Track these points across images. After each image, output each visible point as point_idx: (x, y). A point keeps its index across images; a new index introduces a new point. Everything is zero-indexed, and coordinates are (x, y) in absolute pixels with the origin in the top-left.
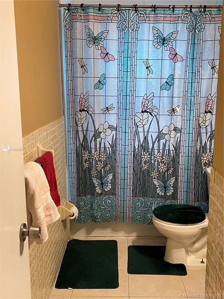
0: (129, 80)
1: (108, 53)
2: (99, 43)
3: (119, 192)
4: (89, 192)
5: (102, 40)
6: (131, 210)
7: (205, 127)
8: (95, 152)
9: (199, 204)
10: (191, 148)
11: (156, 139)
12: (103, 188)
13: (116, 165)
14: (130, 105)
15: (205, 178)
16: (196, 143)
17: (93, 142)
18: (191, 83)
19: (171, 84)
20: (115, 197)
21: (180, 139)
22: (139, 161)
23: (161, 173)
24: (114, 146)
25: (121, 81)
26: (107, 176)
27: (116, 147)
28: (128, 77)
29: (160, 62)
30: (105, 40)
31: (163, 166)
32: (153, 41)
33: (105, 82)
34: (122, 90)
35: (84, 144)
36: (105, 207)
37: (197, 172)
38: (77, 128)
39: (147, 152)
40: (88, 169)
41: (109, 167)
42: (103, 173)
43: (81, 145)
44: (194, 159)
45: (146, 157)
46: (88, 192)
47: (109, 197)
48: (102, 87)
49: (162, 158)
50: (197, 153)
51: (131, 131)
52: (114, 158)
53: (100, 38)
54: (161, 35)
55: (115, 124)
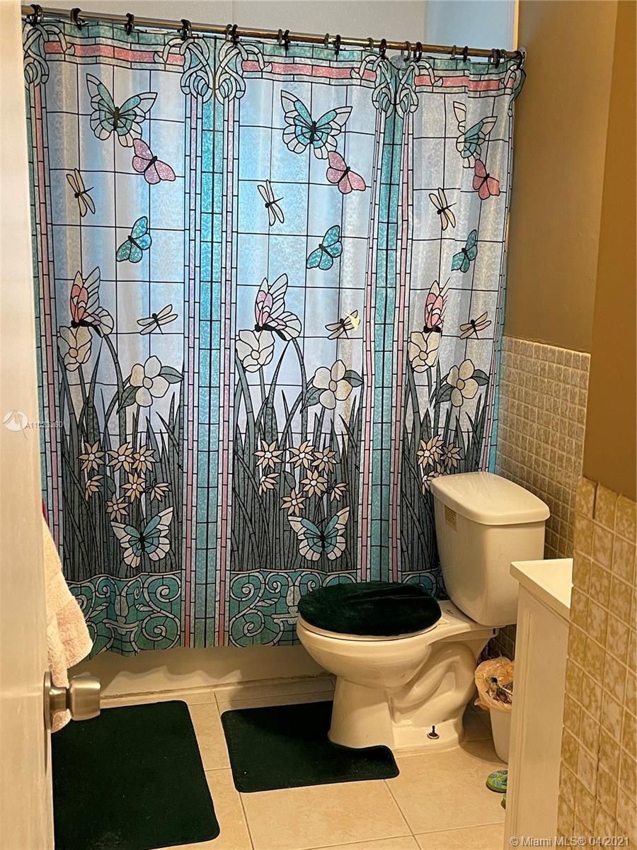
0: (217, 238)
1: (156, 157)
2: (129, 128)
3: (194, 559)
4: (100, 567)
5: (138, 119)
6: (227, 608)
7: (426, 370)
8: (121, 446)
9: (415, 579)
10: (388, 426)
11: (296, 405)
12: (143, 550)
13: (181, 481)
14: (223, 309)
15: (427, 505)
16: (403, 413)
17: (114, 417)
18: (385, 252)
19: (335, 252)
20: (179, 575)
21: (361, 402)
22: (249, 468)
23: (309, 498)
24: (177, 427)
25: (195, 240)
26: (157, 515)
27: (181, 431)
28: (214, 228)
29: (304, 191)
30: (145, 119)
31: (316, 480)
32: (284, 129)
33: (149, 243)
34: (197, 264)
35: (85, 425)
36: (150, 606)
37: (409, 491)
38: (65, 378)
39: (273, 442)
40: (97, 497)
41: (162, 491)
42: (144, 509)
43: (78, 426)
44: (397, 455)
45: (268, 455)
46: (97, 567)
47: (163, 578)
48: (138, 256)
49: (313, 455)
50: (406, 441)
51: (227, 383)
52: (176, 462)
53: (131, 112)
54: (305, 115)
55: (177, 364)
